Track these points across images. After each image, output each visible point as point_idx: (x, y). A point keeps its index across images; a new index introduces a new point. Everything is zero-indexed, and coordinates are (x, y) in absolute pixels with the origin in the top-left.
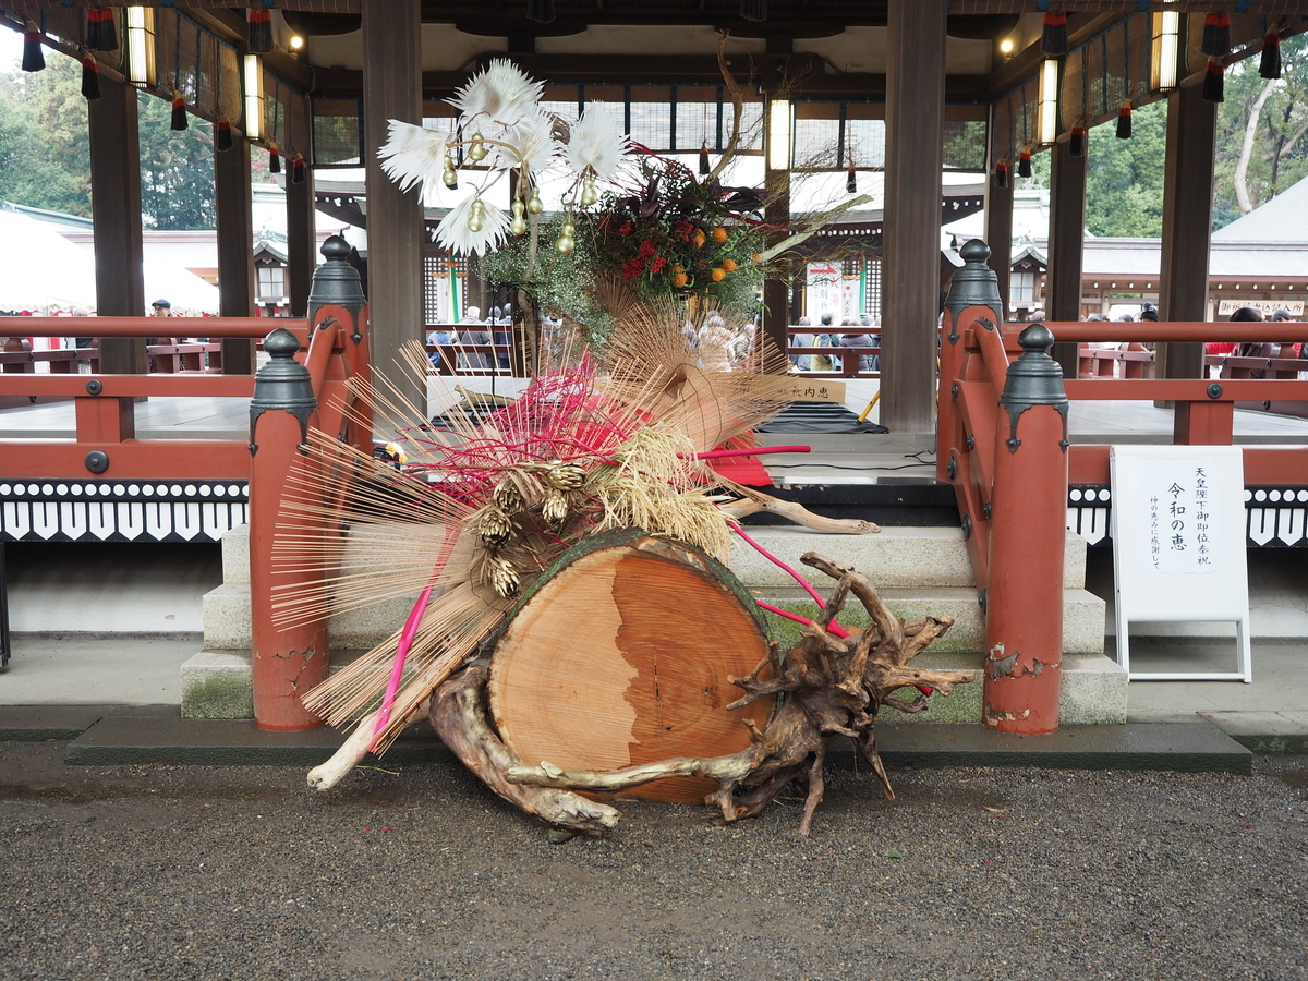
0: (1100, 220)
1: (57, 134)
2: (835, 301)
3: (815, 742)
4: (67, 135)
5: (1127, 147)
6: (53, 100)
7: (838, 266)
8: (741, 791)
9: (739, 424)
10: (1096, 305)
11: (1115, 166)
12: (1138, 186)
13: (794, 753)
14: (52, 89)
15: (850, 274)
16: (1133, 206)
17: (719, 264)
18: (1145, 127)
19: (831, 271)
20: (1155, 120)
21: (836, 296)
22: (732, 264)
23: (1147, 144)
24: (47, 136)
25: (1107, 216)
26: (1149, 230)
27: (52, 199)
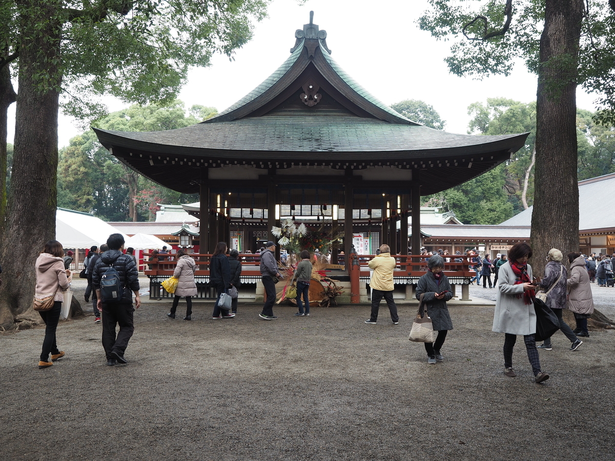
0: (471, 213)
1: (68, 179)
2: (362, 246)
3: (329, 299)
4: (72, 179)
5: (480, 186)
6: (67, 166)
7: (362, 235)
8: (321, 304)
9: (322, 269)
10: (449, 247)
11: (475, 193)
12: (485, 201)
13: (327, 300)
14: (66, 161)
15: (368, 237)
16: (483, 208)
17: (320, 245)
18: (486, 179)
19: (360, 236)
20: (489, 176)
21: (361, 244)
22: (322, 245)
23: (487, 185)
24: (64, 179)
25: (474, 211)
26: (489, 217)
27: (65, 204)
